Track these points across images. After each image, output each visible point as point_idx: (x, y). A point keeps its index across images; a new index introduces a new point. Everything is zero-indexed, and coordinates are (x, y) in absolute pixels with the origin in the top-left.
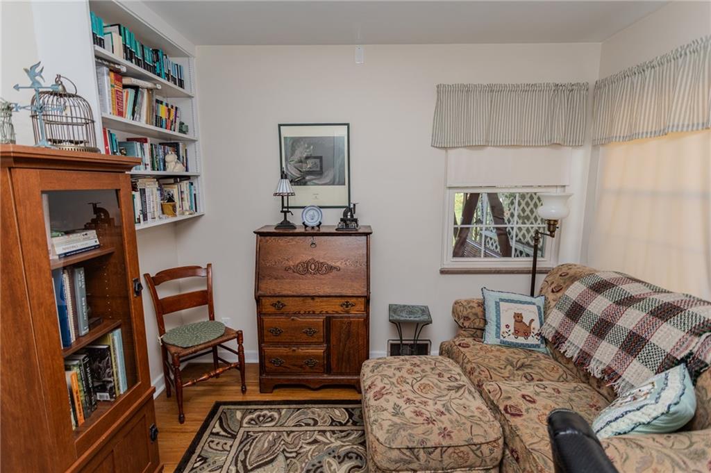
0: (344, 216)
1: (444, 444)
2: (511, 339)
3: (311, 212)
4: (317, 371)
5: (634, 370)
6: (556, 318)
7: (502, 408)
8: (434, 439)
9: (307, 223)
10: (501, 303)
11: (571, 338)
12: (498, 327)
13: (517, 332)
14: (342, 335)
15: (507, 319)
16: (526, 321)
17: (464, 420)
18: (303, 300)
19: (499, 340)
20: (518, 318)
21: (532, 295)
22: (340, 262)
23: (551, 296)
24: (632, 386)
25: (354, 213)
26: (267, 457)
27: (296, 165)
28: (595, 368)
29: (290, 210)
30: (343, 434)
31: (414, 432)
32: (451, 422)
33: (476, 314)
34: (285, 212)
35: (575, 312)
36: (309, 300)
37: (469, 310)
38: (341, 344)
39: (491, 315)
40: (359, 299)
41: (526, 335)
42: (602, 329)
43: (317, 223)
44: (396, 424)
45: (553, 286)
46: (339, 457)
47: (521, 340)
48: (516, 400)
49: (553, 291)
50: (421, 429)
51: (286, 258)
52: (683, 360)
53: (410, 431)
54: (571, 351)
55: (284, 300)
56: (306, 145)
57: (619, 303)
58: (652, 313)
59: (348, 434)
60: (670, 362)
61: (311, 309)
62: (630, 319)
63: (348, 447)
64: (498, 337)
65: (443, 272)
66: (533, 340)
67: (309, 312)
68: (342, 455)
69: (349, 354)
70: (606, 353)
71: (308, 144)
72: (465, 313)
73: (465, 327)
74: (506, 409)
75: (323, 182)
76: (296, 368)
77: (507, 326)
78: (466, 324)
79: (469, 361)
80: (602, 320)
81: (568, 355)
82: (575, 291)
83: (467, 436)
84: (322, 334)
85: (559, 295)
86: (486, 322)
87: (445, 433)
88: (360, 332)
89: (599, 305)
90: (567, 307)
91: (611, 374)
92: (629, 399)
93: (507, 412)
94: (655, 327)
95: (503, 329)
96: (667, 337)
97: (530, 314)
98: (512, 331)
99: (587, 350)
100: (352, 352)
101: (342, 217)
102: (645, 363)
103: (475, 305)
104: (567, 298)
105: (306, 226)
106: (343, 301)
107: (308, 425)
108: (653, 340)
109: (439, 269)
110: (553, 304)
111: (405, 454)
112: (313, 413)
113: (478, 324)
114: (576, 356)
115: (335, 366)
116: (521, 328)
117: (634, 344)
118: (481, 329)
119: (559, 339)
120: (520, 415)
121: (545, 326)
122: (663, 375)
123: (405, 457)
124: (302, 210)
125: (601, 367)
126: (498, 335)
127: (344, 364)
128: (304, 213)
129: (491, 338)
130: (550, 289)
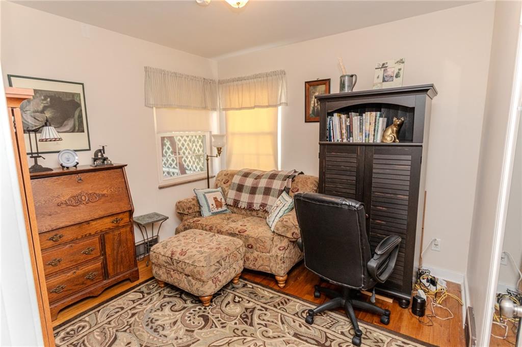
0: (95, 156)
1: (229, 253)
2: (216, 210)
3: (66, 155)
4: (98, 281)
5: (271, 200)
6: (232, 194)
7: (237, 233)
8: (225, 254)
9: (64, 165)
10: (206, 194)
11: (242, 199)
12: (209, 206)
13: (217, 207)
14: (115, 244)
15: (211, 202)
16: (219, 200)
17: (229, 242)
18: (80, 227)
19: (210, 213)
20: (215, 199)
21: (209, 187)
22: (106, 190)
23: (224, 186)
24: (272, 206)
25: (104, 153)
26: (109, 341)
27: (32, 114)
28: (256, 206)
29: (39, 155)
30: (148, 301)
31: (216, 255)
32: (225, 245)
33: (194, 205)
34: (35, 158)
35: (240, 188)
36: (86, 226)
37: (190, 204)
38: (115, 252)
39: (202, 202)
40: (125, 214)
41: (221, 206)
42: (253, 191)
43: (74, 164)
44: (206, 256)
45: (223, 181)
46: (159, 309)
47: (220, 209)
48: (240, 228)
49: (224, 183)
50: (218, 252)
51: (57, 196)
52: (284, 190)
53: (214, 255)
54: (243, 205)
55: (61, 232)
56: (43, 98)
57: (256, 179)
58: (269, 178)
59: (151, 300)
60: (281, 192)
61: (88, 232)
62: (263, 183)
63: (158, 303)
64: (210, 211)
65: (161, 188)
66: (224, 208)
67: (86, 235)
68: (159, 307)
69: (122, 256)
70: (258, 199)
71: (44, 96)
72: (188, 206)
73: (190, 213)
74: (239, 232)
75: (65, 130)
76: (78, 286)
77: (212, 205)
78: (190, 211)
79: (206, 225)
80: (252, 187)
81: (243, 207)
82: (236, 180)
83: (234, 247)
84: (99, 250)
85: (228, 184)
86: (200, 207)
87: (227, 250)
88: (128, 237)
89: (249, 182)
90: (236, 187)
91: (263, 205)
92: (275, 208)
93: (240, 233)
94: (272, 183)
95: (211, 207)
96: (277, 185)
97: (219, 196)
98: (215, 206)
99: (250, 201)
100: (124, 255)
101: (94, 157)
102: (273, 196)
103: (192, 200)
104: (234, 183)
105: (63, 167)
106: (114, 218)
107: (117, 312)
108: (273, 187)
109: (158, 186)
110: (226, 189)
111: (216, 266)
112: (113, 306)
113: (197, 209)
114: (246, 206)
115: (111, 270)
116: (218, 204)
117: (267, 191)
118: (198, 212)
119: (236, 202)
120: (246, 231)
121: (228, 200)
122: (281, 196)
123: (217, 267)
124: (58, 154)
125: (259, 205)
126: (209, 211)
127: (118, 266)
128: (60, 156)
129: (206, 212)
130: (222, 183)
